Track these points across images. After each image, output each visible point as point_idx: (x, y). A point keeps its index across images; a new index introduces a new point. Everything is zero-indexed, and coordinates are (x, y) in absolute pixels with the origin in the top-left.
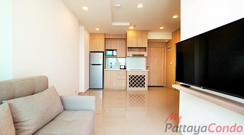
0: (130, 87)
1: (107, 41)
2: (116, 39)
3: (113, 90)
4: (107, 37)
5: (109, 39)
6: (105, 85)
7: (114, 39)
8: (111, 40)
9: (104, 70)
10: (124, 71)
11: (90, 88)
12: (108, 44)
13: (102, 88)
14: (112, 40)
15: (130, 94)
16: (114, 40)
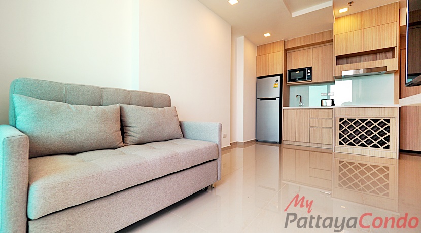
0: (341, 143)
1: (291, 55)
2: (310, 45)
3: (302, 148)
4: (288, 47)
5: (294, 48)
6: (284, 138)
7: (305, 46)
8: (299, 49)
9: (283, 108)
10: (327, 111)
11: (256, 140)
12: (293, 59)
13: (278, 141)
14: (301, 49)
15: (341, 160)
16: (305, 48)
